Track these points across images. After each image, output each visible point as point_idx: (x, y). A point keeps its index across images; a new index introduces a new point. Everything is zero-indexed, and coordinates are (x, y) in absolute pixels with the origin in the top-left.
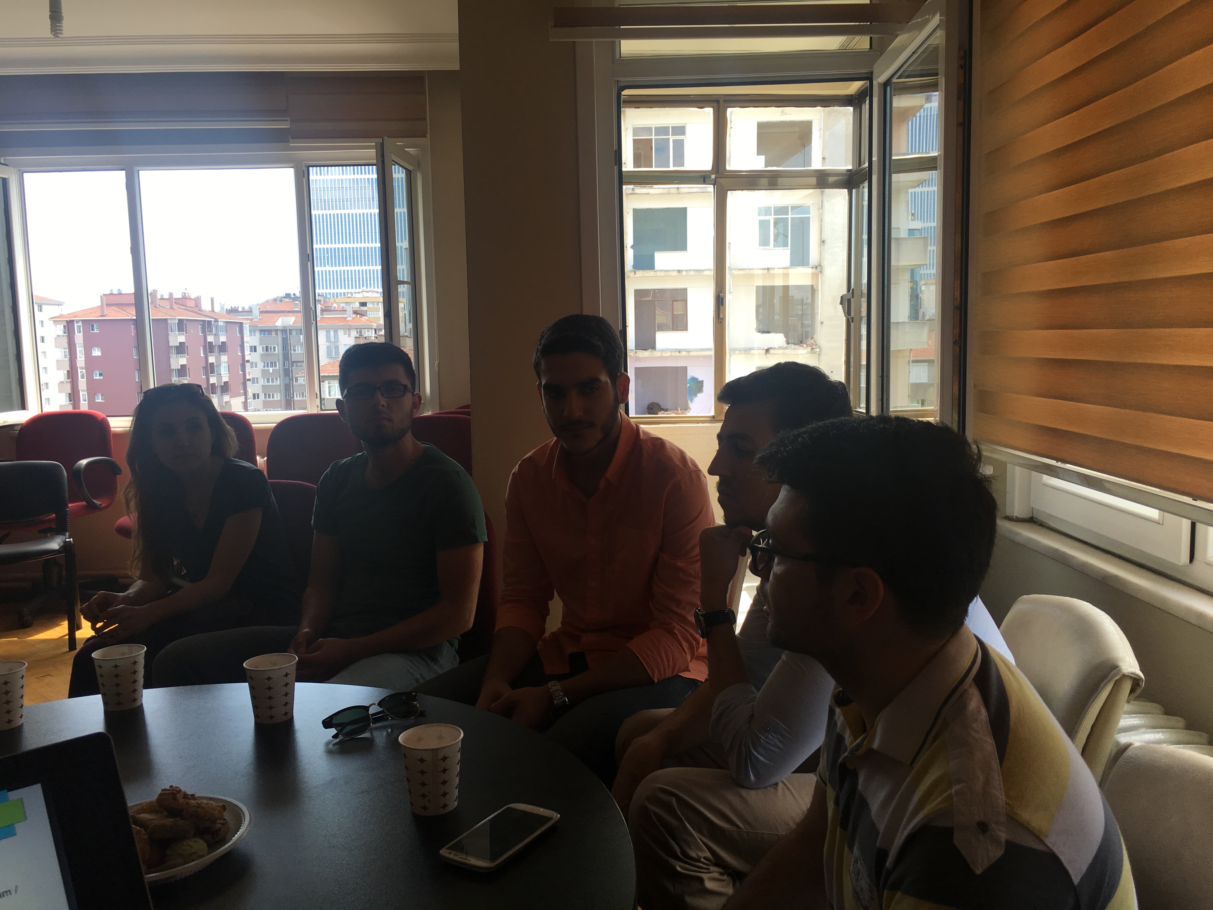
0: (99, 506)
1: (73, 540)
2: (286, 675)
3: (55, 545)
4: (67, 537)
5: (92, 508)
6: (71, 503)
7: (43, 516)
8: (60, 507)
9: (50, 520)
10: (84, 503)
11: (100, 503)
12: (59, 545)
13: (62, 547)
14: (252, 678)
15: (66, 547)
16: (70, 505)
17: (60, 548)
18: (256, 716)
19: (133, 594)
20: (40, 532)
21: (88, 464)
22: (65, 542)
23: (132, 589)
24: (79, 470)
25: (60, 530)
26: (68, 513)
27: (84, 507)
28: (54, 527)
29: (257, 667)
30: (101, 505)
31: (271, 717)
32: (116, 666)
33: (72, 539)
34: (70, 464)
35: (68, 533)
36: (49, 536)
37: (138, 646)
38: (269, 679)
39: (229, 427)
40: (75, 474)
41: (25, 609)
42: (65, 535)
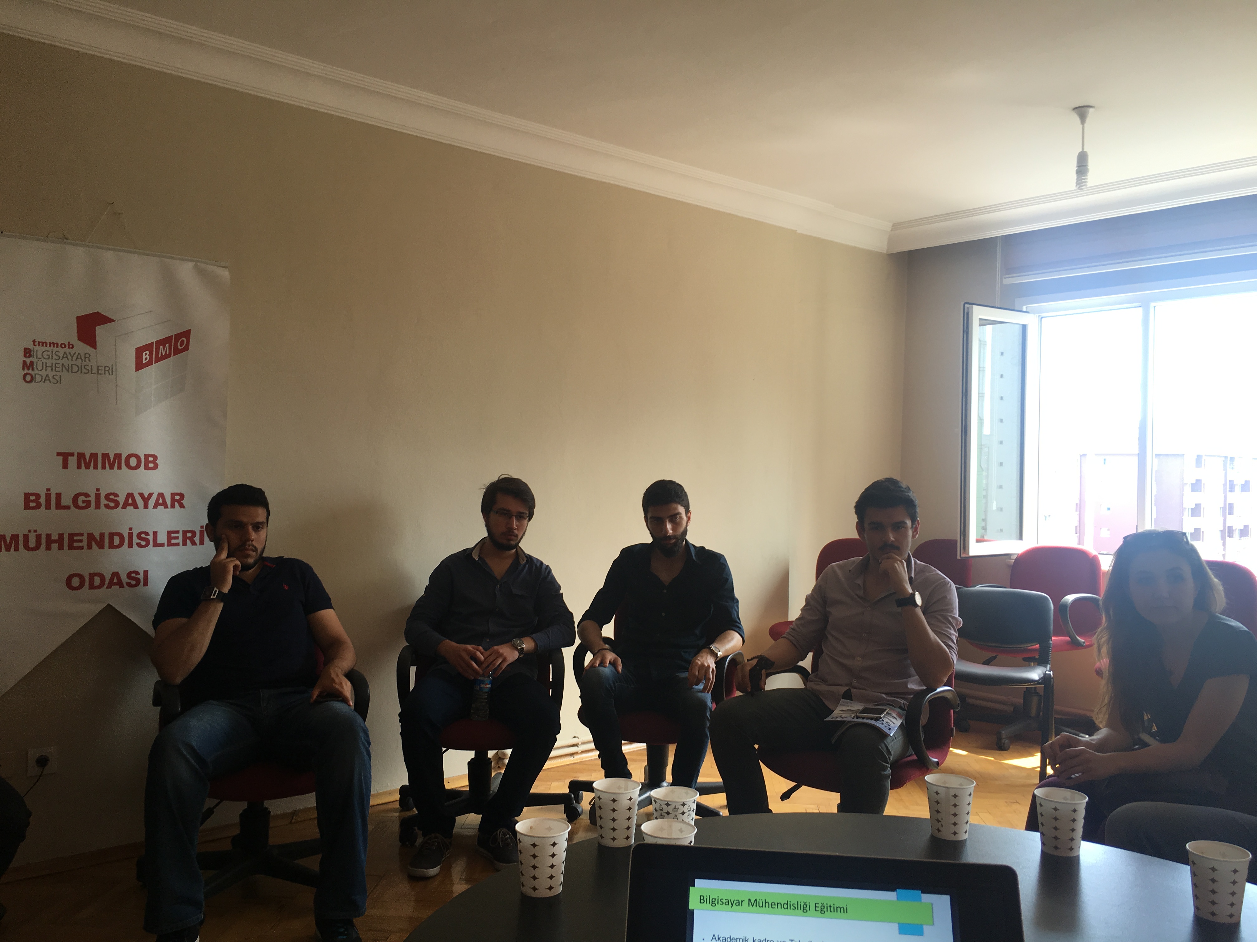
0: (1082, 643)
1: (1053, 674)
2: (1235, 871)
3: (1035, 674)
4: (1048, 670)
5: (1075, 645)
6: (1055, 636)
7: (1029, 645)
8: (1044, 639)
9: (1035, 650)
10: (1068, 638)
11: (1083, 641)
12: (1039, 675)
13: (1042, 678)
14: (1194, 864)
15: (1045, 679)
16: (1053, 638)
17: (1040, 679)
18: (1197, 908)
19: (1096, 741)
20: (1024, 659)
21: (1076, 601)
22: (1045, 674)
23: (1096, 735)
24: (1065, 606)
25: (1042, 661)
26: (1051, 646)
27: (1067, 643)
28: (1037, 657)
29: (1202, 853)
30: (1084, 643)
31: (1213, 914)
32: (1056, 809)
33: (1051, 673)
34: (1057, 598)
35: (1049, 666)
36: (1032, 665)
37: (1081, 795)
38: (1213, 869)
39: (1216, 580)
40: (1061, 609)
41: (1003, 732)
42: (1046, 667)
